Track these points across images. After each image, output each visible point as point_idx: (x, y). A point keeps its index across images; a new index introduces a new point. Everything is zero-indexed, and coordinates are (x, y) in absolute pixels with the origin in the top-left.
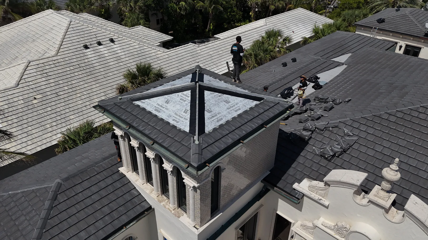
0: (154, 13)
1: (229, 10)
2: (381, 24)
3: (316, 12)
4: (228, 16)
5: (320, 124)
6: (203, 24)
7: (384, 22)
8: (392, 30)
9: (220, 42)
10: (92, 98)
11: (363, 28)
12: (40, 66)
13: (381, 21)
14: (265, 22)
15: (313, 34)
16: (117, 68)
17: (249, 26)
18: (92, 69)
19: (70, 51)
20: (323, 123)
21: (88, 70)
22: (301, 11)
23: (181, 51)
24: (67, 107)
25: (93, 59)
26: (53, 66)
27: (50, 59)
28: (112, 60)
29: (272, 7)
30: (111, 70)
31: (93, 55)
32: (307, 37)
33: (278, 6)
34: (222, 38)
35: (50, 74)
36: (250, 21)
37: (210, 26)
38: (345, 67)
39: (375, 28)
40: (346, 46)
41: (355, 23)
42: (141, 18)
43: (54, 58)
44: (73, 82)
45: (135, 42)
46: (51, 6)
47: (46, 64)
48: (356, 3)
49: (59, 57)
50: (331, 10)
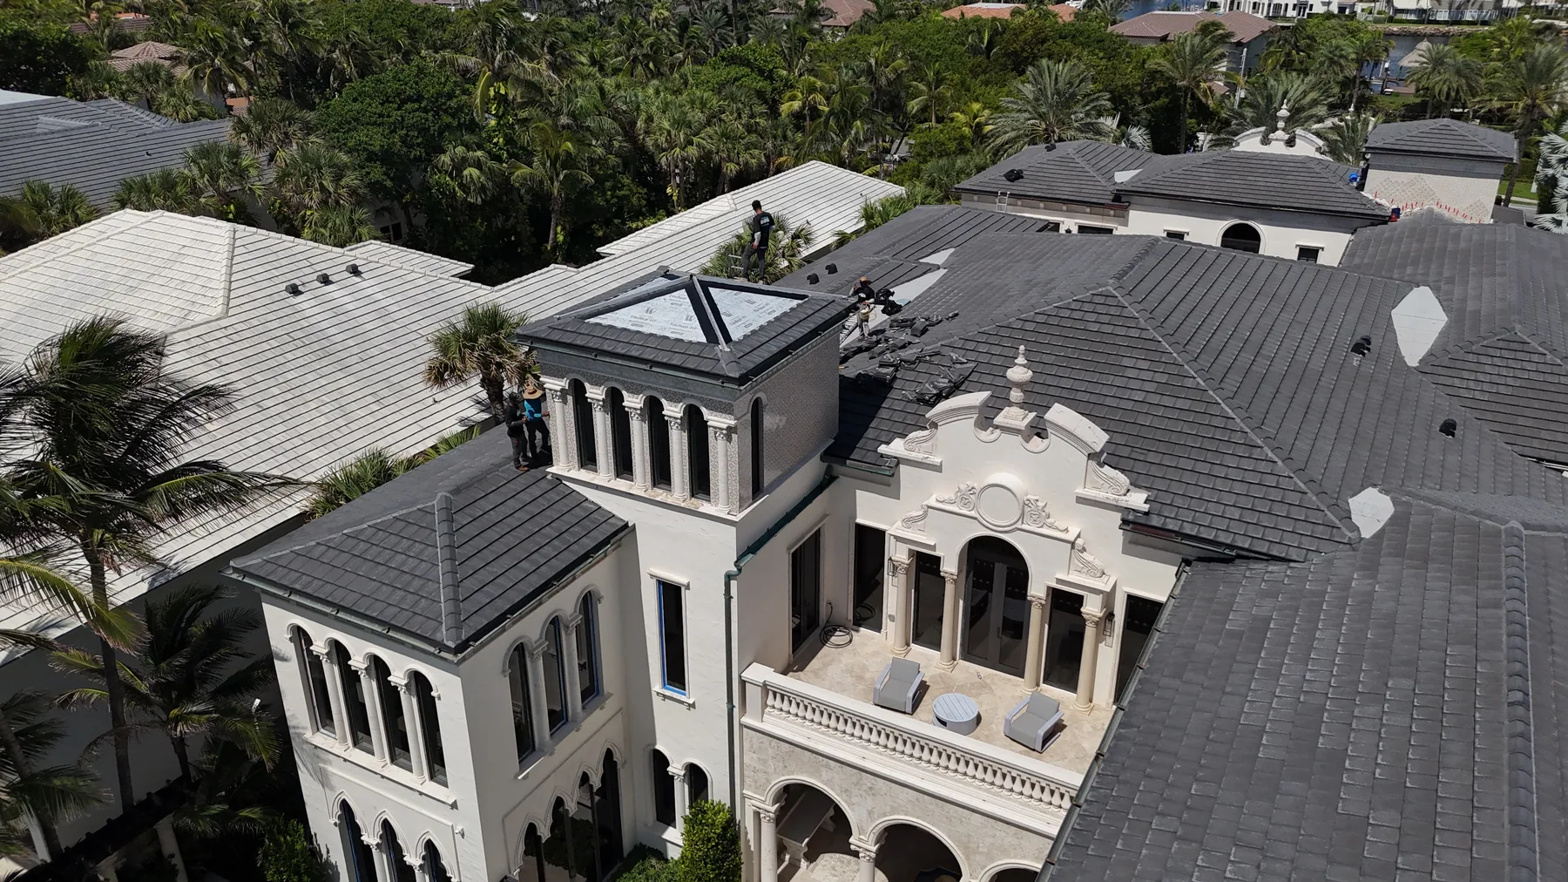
0: (384, 209)
1: (608, 184)
2: (1015, 183)
3: (856, 168)
4: (607, 201)
5: (907, 354)
6: (532, 229)
7: (1022, 177)
8: (1043, 195)
9: (612, 264)
10: (348, 408)
11: (976, 198)
12: (194, 342)
13: (1014, 176)
14: (731, 202)
15: (863, 224)
16: (388, 337)
17: (691, 215)
18: (325, 343)
19: (257, 304)
20: (912, 352)
21: (316, 347)
22: (817, 169)
23: (537, 286)
24: (293, 433)
25: (320, 318)
26: (225, 341)
27: (214, 325)
28: (369, 317)
29: (731, 169)
30: (375, 342)
31: (317, 310)
32: (849, 231)
33: (746, 164)
34: (618, 253)
35: (225, 360)
36: (670, 214)
37: (556, 234)
38: (942, 272)
39: (1004, 194)
40: (941, 234)
41: (956, 186)
42: (361, 222)
43: (224, 323)
44: (289, 376)
45: (413, 271)
46: (74, 207)
47: (207, 338)
48: (955, 139)
49: (233, 320)
50: (892, 167)
